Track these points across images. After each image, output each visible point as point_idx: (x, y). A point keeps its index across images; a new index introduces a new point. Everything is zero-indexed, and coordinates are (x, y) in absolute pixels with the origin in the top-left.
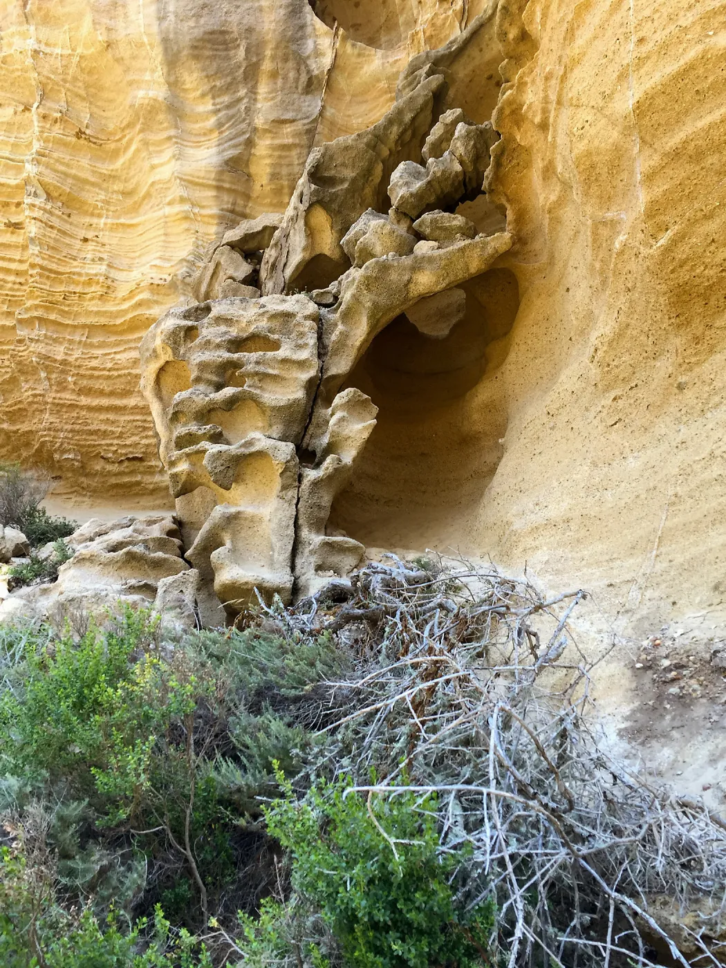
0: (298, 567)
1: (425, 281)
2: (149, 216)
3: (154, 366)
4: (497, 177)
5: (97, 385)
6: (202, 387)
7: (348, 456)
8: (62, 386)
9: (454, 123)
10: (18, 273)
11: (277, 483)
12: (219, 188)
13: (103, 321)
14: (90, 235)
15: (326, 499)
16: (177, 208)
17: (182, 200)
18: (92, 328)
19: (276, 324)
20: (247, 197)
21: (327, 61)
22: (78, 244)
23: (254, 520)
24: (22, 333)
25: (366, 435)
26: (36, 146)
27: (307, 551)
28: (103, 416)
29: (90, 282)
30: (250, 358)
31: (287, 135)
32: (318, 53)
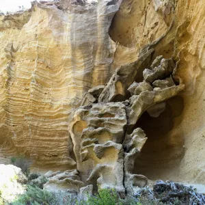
0: (126, 185)
1: (159, 98)
2: (64, 88)
3: (73, 123)
4: (178, 71)
5: (46, 133)
6: (91, 127)
7: (139, 149)
8: (35, 134)
9: (161, 59)
10: (26, 102)
11: (117, 157)
12: (84, 81)
13: (49, 115)
14: (47, 92)
15: (133, 163)
16: (72, 86)
17: (74, 83)
18: (45, 117)
19: (113, 110)
20: (91, 83)
21: (114, 50)
22: (43, 95)
23: (109, 169)
24: (26, 118)
25: (144, 142)
26: (35, 69)
27: (128, 179)
28: (46, 143)
29: (46, 105)
30: (106, 119)
31: (103, 68)
32: (112, 48)
